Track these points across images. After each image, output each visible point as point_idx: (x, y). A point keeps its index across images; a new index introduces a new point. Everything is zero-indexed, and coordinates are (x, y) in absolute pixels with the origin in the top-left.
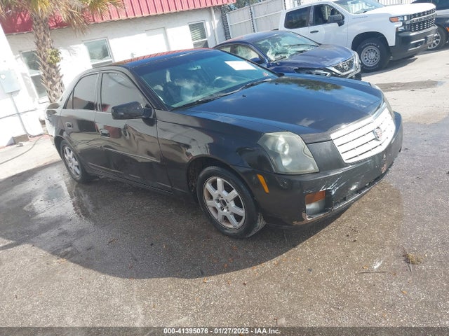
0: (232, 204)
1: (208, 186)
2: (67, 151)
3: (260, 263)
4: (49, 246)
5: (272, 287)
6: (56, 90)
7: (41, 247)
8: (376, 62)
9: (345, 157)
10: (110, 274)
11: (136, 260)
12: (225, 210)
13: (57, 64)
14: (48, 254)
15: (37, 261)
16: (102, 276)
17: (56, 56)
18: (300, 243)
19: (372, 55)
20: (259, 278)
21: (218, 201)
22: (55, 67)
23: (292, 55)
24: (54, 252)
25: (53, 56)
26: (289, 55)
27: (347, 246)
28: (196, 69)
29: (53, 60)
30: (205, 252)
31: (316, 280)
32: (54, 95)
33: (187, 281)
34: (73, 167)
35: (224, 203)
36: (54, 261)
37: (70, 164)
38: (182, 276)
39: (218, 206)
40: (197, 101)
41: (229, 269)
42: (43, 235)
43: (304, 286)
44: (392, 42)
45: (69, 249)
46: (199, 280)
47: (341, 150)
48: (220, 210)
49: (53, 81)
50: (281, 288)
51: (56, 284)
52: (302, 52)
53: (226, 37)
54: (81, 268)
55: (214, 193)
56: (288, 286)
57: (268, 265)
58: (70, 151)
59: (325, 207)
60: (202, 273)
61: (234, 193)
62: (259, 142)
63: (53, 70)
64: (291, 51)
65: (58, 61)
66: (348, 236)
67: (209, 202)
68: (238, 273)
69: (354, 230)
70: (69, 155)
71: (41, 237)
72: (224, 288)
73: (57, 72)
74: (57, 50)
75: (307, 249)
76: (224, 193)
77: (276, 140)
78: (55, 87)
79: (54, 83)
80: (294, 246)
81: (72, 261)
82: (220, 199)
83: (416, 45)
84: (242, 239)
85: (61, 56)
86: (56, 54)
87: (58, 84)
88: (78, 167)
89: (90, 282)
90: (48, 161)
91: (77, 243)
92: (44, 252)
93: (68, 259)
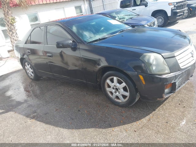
0: (122, 90)
1: (108, 81)
2: (27, 65)
3: (140, 120)
4: (24, 113)
5: (150, 132)
6: (14, 36)
7: (20, 113)
8: (162, 23)
9: (181, 65)
10: (61, 127)
11: (73, 119)
12: (117, 93)
13: (14, 24)
14: (24, 117)
15: (19, 121)
16: (57, 129)
17: (14, 20)
18: (156, 108)
19: (160, 20)
20: (142, 128)
21: (113, 88)
22: (13, 26)
23: (127, 20)
24: (28, 116)
25: (12, 20)
26: (126, 20)
27: (182, 109)
28: (93, 23)
29: (12, 22)
30: (108, 114)
31: (172, 128)
32: (13, 39)
33: (104, 130)
34: (30, 73)
35: (117, 89)
36: (28, 121)
37: (28, 71)
38: (100, 128)
39: (114, 91)
40: (99, 39)
41: (124, 123)
42: (20, 107)
43: (168, 132)
44: (169, 14)
45: (35, 114)
46: (110, 130)
47: (179, 62)
48: (114, 93)
49: (12, 32)
50: (156, 133)
51: (32, 134)
52: (131, 18)
53: (91, 12)
54: (44, 124)
55: (112, 85)
56: (159, 131)
57: (144, 120)
58: (28, 65)
59: (172, 90)
60: (110, 125)
61: (124, 84)
62: (140, 58)
63: (12, 27)
64: (127, 17)
65: (15, 23)
66: (180, 104)
67: (108, 89)
68: (130, 125)
69: (182, 101)
70: (28, 67)
71: (19, 108)
72: (125, 134)
73: (14, 28)
74: (14, 18)
75: (161, 112)
76: (118, 85)
77: (150, 57)
78: (13, 35)
79: (13, 33)
80: (154, 110)
81: (38, 121)
82: (115, 87)
83: (180, 16)
84: (126, 107)
85: (16, 20)
86: (14, 19)
87: (15, 33)
88: (32, 72)
89: (50, 132)
90: (14, 70)
91: (39, 111)
92: (22, 116)
93: (36, 119)
